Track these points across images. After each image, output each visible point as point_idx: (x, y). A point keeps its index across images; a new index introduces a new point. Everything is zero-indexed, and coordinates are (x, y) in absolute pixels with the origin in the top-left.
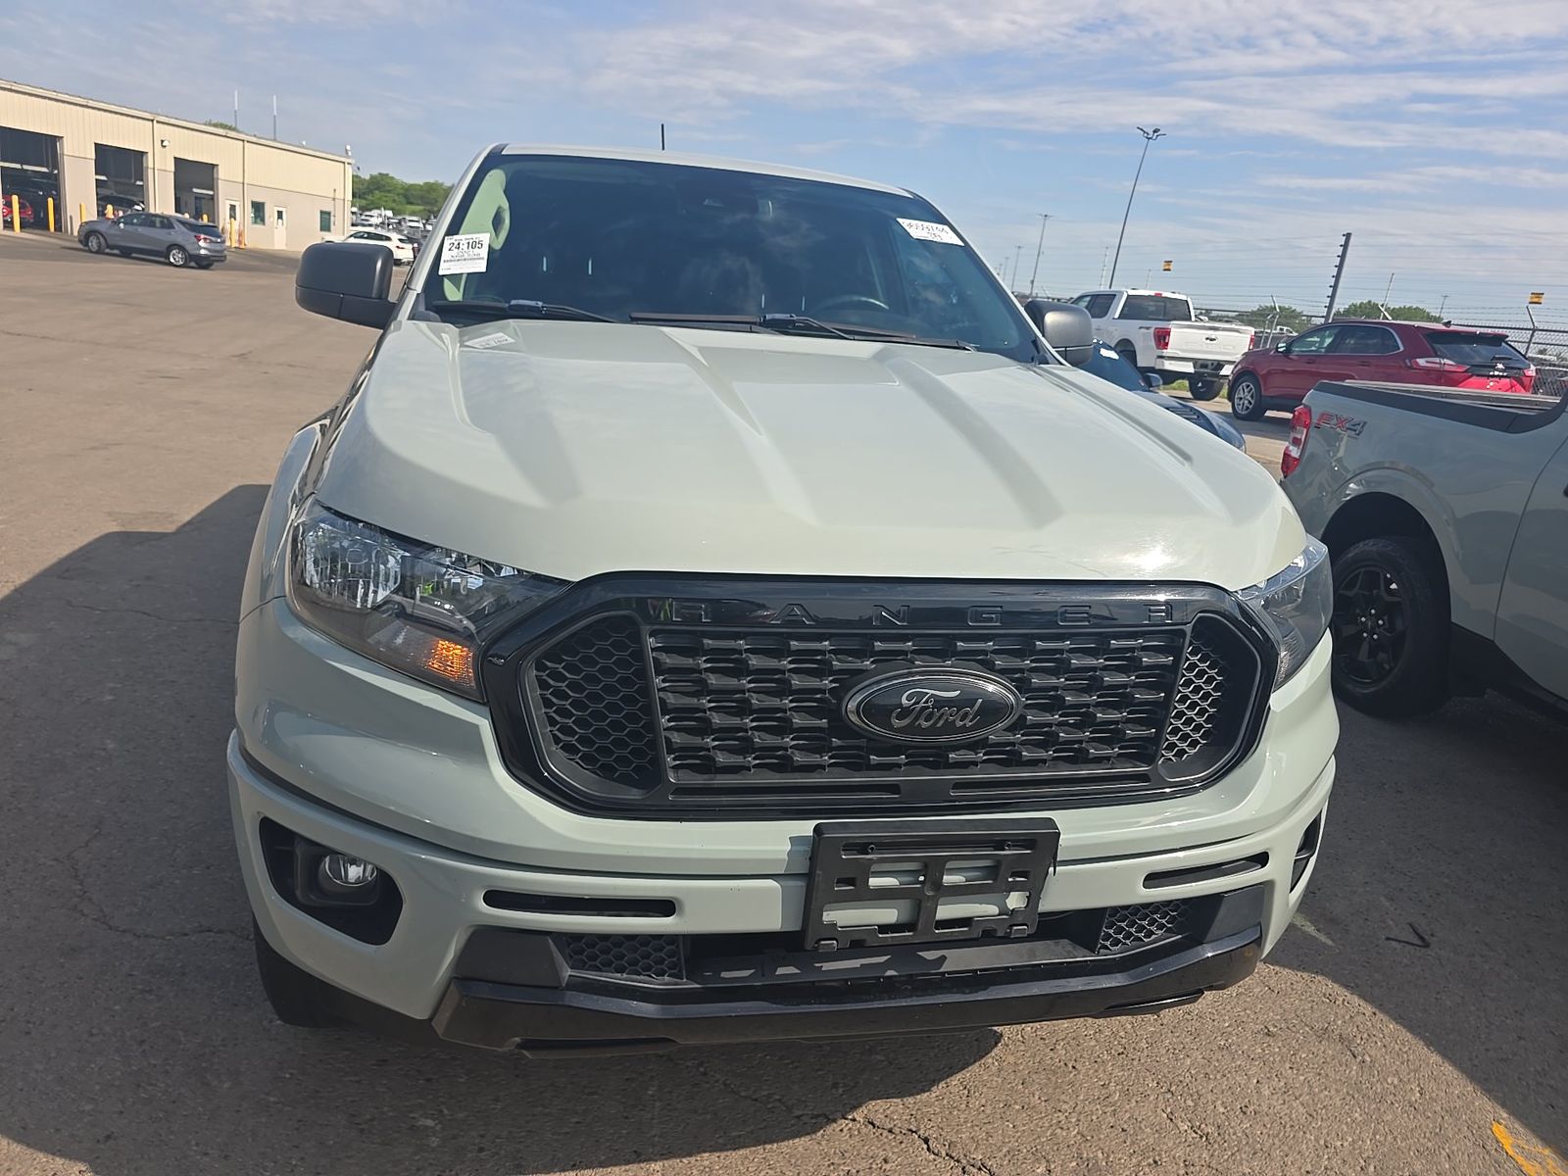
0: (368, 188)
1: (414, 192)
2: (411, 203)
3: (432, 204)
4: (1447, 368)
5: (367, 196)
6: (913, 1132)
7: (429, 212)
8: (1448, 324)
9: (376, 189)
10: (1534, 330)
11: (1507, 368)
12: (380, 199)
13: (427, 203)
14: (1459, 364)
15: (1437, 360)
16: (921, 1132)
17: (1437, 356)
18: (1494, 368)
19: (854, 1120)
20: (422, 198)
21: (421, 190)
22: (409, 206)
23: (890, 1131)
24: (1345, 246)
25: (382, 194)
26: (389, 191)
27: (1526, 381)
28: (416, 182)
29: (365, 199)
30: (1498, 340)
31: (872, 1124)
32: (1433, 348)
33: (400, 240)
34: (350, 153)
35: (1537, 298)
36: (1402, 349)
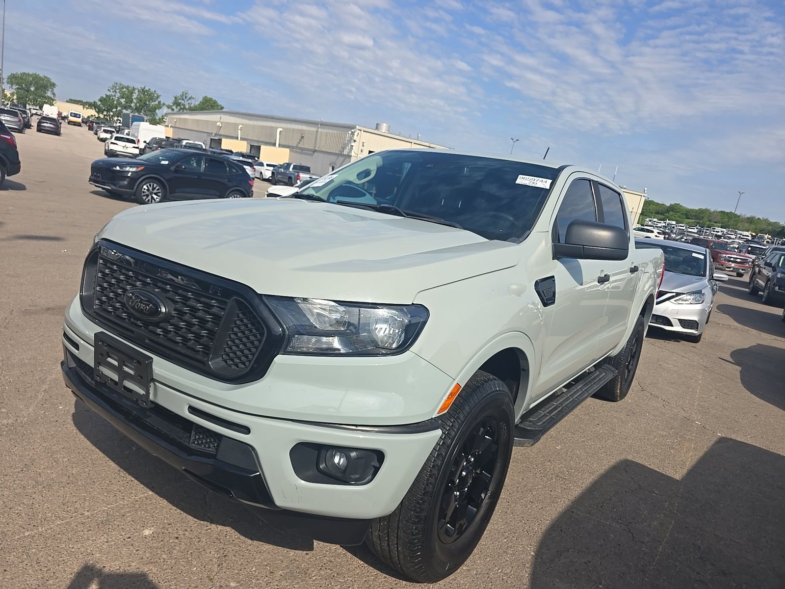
0: (667, 210)
1: (691, 213)
2: (689, 218)
3: (699, 219)
5: (665, 214)
7: (697, 223)
9: (671, 211)
12: (672, 215)
13: (697, 219)
20: (695, 216)
21: (697, 212)
22: (687, 220)
25: (674, 213)
26: (678, 212)
28: (695, 208)
29: (663, 215)
33: (658, 233)
34: (646, 192)
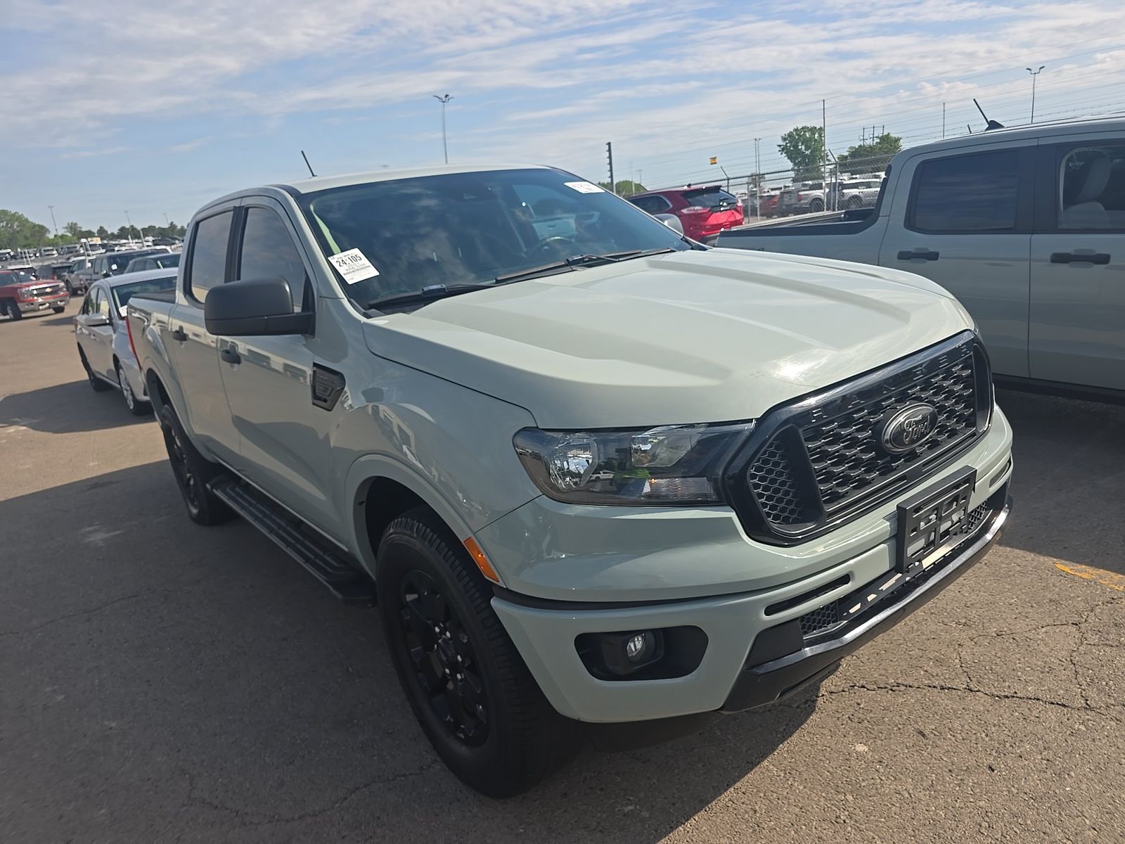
4: (699, 212)
6: (853, 687)
8: (689, 185)
10: (728, 179)
11: (729, 204)
14: (705, 207)
15: (692, 208)
16: (858, 685)
17: (691, 206)
18: (722, 206)
19: (823, 695)
23: (843, 691)
24: (609, 150)
27: (739, 209)
30: (717, 188)
31: (832, 692)
32: (688, 201)
35: (714, 161)
36: (671, 206)
